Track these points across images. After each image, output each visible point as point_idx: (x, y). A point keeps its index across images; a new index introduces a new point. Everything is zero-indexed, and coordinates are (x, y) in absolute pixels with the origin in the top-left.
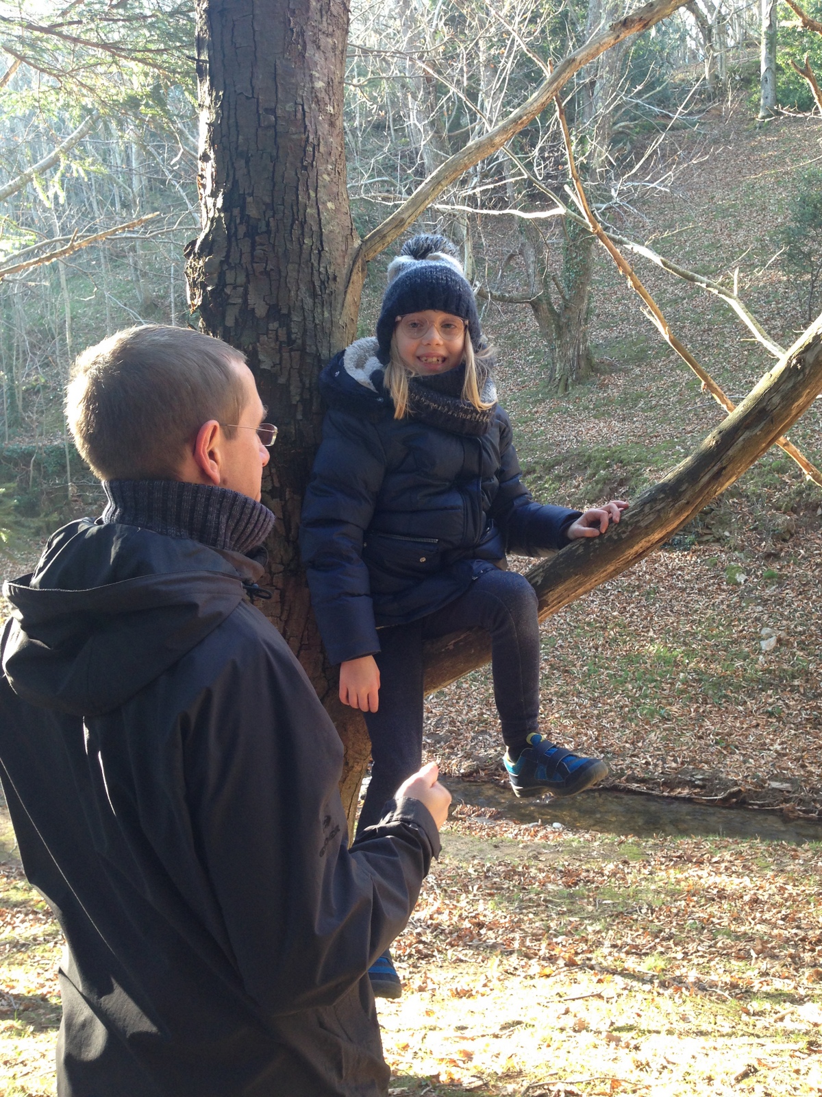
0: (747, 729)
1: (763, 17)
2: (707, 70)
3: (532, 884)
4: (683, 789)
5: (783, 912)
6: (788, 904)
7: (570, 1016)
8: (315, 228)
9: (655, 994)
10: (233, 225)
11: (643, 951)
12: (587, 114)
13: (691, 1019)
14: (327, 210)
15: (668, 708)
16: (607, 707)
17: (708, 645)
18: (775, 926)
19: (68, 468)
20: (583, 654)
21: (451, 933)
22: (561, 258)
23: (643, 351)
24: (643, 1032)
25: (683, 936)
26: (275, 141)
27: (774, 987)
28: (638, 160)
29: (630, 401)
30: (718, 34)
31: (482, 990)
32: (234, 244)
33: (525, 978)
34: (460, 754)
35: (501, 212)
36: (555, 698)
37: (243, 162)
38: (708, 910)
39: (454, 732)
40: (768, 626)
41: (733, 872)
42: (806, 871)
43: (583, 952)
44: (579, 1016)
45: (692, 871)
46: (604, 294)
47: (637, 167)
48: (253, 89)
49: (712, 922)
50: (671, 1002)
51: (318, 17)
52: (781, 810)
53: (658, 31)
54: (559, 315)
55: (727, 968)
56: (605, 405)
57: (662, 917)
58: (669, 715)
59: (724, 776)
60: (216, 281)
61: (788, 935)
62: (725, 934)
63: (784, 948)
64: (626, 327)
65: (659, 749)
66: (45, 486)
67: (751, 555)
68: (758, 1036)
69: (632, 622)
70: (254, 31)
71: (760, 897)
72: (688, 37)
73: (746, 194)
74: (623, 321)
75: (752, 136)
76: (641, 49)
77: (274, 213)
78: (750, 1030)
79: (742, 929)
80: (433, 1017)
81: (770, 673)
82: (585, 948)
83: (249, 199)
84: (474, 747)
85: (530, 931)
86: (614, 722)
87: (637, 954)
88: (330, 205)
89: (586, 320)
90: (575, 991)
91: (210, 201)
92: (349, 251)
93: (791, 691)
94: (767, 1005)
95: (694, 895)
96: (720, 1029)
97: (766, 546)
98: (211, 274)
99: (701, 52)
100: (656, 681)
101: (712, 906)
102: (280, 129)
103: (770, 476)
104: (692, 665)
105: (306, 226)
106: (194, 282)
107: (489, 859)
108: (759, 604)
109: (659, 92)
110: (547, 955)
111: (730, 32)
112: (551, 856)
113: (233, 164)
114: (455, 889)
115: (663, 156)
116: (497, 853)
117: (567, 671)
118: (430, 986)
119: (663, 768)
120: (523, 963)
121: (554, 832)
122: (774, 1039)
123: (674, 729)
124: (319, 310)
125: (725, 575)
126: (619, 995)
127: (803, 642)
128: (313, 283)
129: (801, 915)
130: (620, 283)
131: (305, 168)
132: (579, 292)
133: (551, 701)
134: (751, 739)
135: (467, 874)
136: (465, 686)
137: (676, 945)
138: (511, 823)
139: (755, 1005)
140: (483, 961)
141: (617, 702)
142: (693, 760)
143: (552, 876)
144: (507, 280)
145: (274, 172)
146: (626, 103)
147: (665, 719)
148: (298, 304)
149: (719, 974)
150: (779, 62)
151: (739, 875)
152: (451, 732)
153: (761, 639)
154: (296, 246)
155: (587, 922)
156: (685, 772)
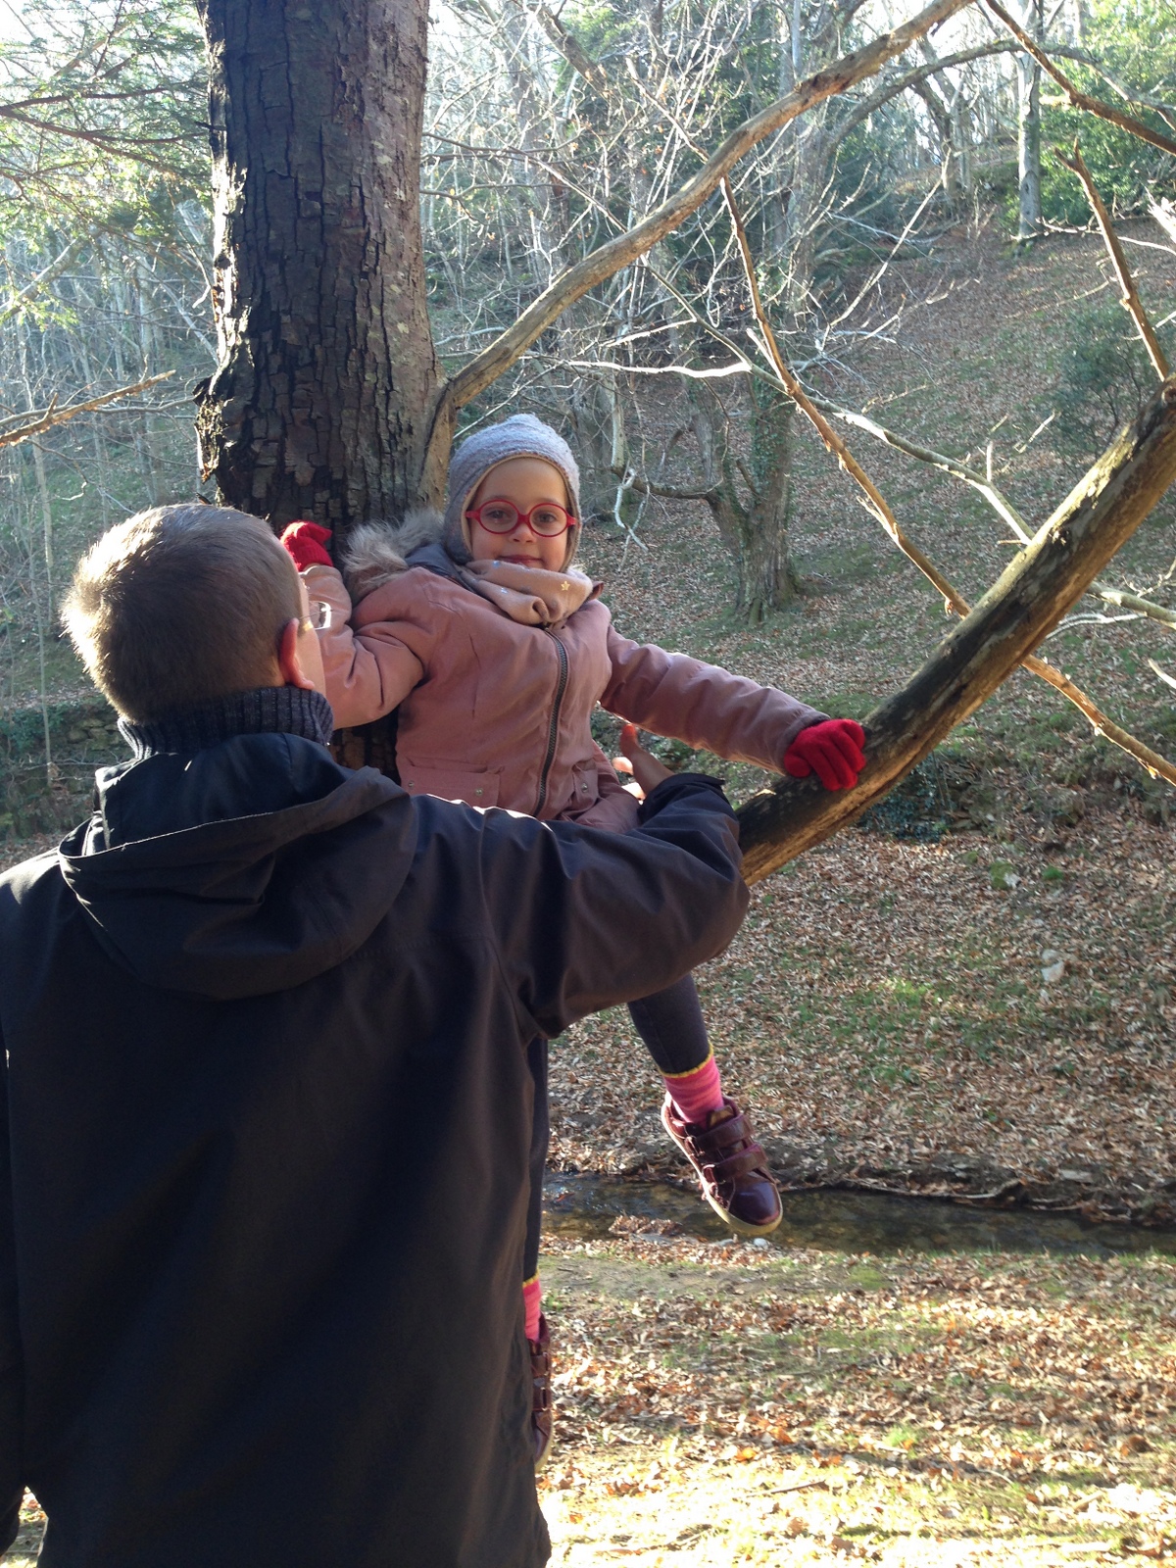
0: (1027, 1096)
1: (1020, 102)
2: (944, 177)
3: (725, 1328)
4: (939, 1184)
5: (1084, 1357)
6: (1091, 1344)
7: (781, 1514)
8: (380, 359)
9: (903, 1480)
10: (262, 354)
11: (886, 1420)
12: (780, 238)
13: (955, 1513)
14: (398, 333)
15: (915, 1067)
16: (828, 1069)
17: (968, 975)
18: (1073, 1377)
19: (48, 742)
20: (793, 994)
21: (607, 1403)
22: (749, 436)
23: (865, 563)
24: (886, 1535)
25: (943, 1395)
26: (322, 240)
27: (1074, 1463)
28: (851, 300)
29: (849, 633)
30: (959, 126)
31: (653, 1484)
32: (264, 381)
33: (716, 1464)
34: (620, 1141)
35: (661, 370)
36: (754, 1058)
37: (275, 268)
38: (978, 1358)
39: (610, 1109)
40: (1051, 947)
41: (1013, 1302)
42: (1116, 1297)
43: (800, 1424)
44: (793, 1515)
45: (954, 1303)
46: (809, 486)
47: (850, 309)
48: (289, 165)
49: (984, 1375)
50: (925, 1490)
51: (380, 66)
52: (1079, 1210)
53: (876, 123)
54: (747, 516)
55: (1006, 1440)
56: (815, 640)
57: (912, 1370)
58: (916, 1078)
59: (995, 1163)
60: (239, 433)
61: (1092, 1389)
62: (1003, 1390)
63: (1087, 1408)
64: (842, 532)
65: (903, 1128)
66: (13, 768)
67: (1026, 846)
68: (1051, 1534)
69: (860, 946)
70: (290, 85)
71: (1052, 1336)
72: (917, 131)
73: (1002, 346)
74: (837, 522)
75: (1008, 266)
76: (853, 148)
77: (321, 339)
78: (1040, 1526)
79: (1027, 1382)
80: (581, 1524)
81: (1056, 1014)
82: (802, 1418)
83: (286, 319)
84: (638, 1132)
85: (722, 1396)
86: (838, 1089)
87: (876, 1424)
88: (401, 327)
89: (785, 521)
90: (788, 1479)
91: (230, 323)
92: (431, 392)
93: (1087, 1039)
94: (1062, 1490)
95: (957, 1337)
96: (997, 1526)
97: (1045, 834)
98: (231, 424)
99: (936, 151)
100: (897, 1029)
101: (983, 1351)
102: (328, 221)
103: (1047, 735)
104: (947, 1005)
105: (367, 356)
106: (208, 436)
107: (664, 1294)
108: (1038, 916)
109: (879, 206)
110: (748, 1431)
111: (976, 123)
112: (752, 1287)
113: (261, 269)
114: (613, 1339)
115: (886, 295)
116: (674, 1285)
117: (769, 1018)
118: (577, 1480)
119: (910, 1154)
120: (712, 1443)
121: (756, 1252)
122: (1073, 1538)
123: (924, 1098)
124: (388, 475)
125: (989, 877)
126: (851, 1484)
127: (1101, 969)
128: (379, 436)
129: (1109, 1360)
130: (832, 471)
131: (365, 275)
132: (774, 483)
133: (748, 1061)
134: (1033, 1109)
135: (631, 1317)
136: (625, 1042)
137: (933, 1409)
138: (695, 1241)
139: (1045, 1491)
140: (654, 1443)
141: (841, 1061)
142: (952, 1142)
143: (755, 1316)
144: (674, 468)
145: (320, 281)
146: (833, 222)
147: (911, 1084)
148: (358, 464)
149: (995, 1450)
150: (1045, 163)
151: (1022, 1306)
152: (605, 1110)
153: (1042, 965)
154: (352, 383)
155: (804, 1380)
156: (942, 1160)
